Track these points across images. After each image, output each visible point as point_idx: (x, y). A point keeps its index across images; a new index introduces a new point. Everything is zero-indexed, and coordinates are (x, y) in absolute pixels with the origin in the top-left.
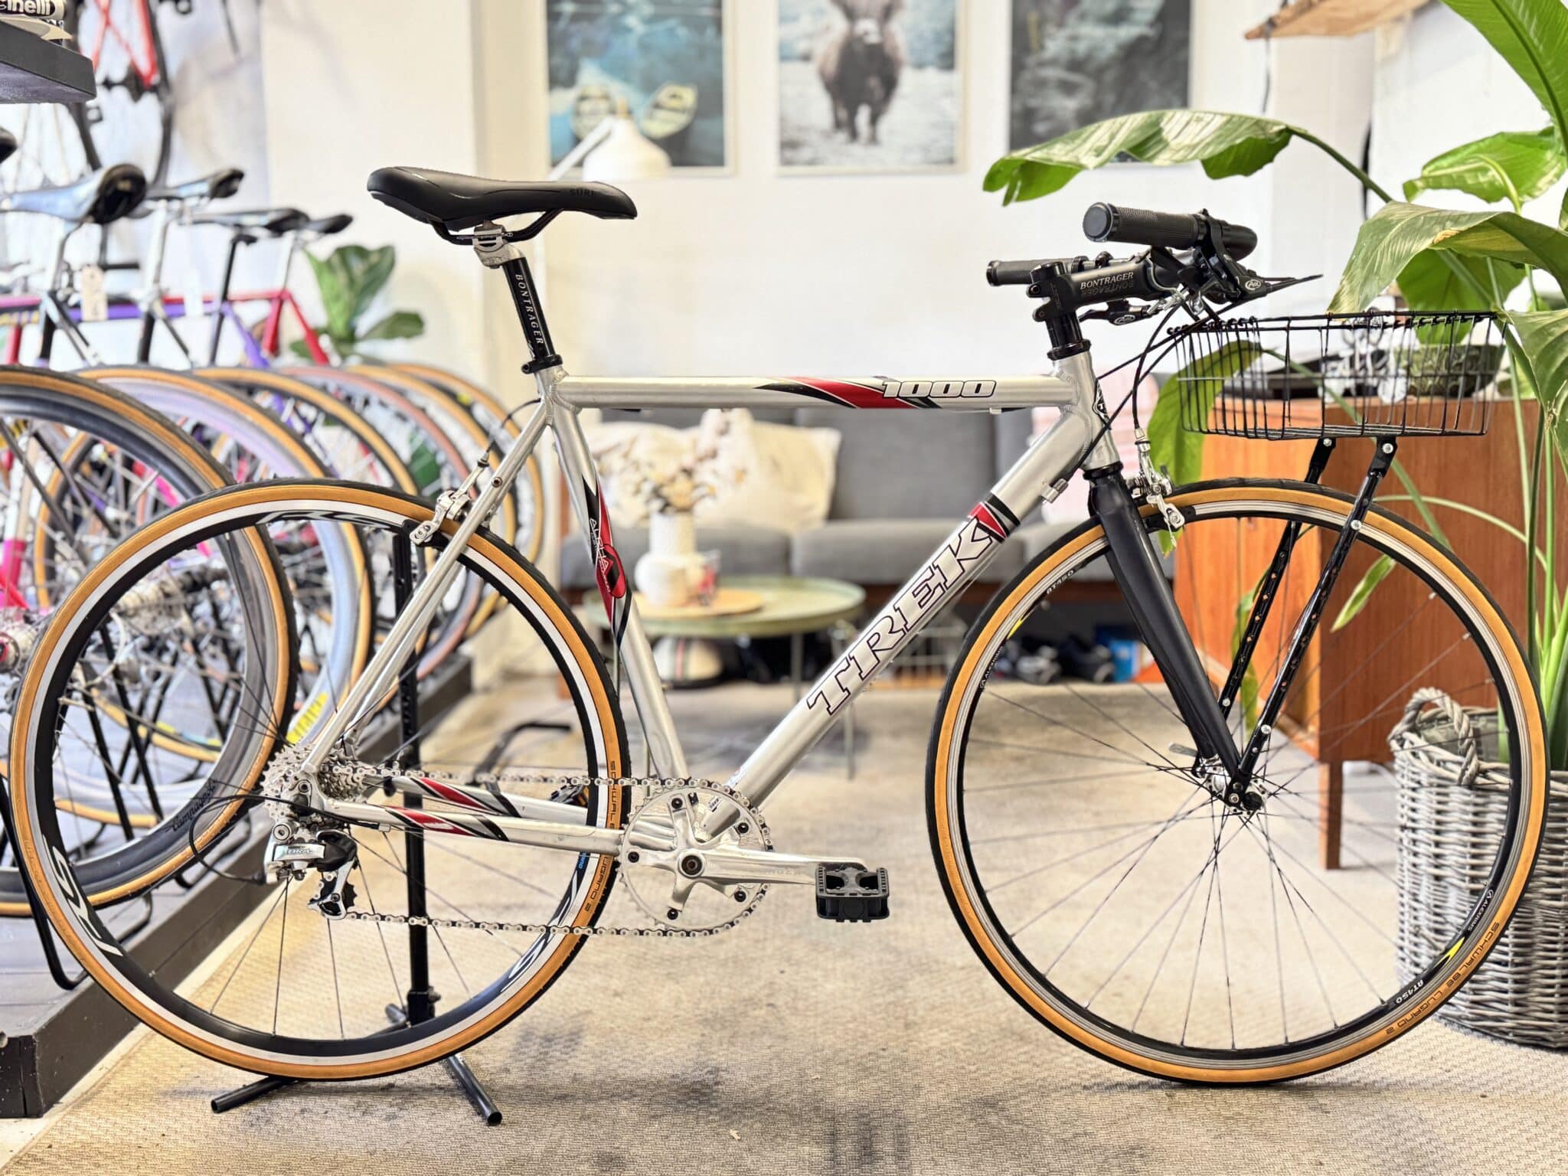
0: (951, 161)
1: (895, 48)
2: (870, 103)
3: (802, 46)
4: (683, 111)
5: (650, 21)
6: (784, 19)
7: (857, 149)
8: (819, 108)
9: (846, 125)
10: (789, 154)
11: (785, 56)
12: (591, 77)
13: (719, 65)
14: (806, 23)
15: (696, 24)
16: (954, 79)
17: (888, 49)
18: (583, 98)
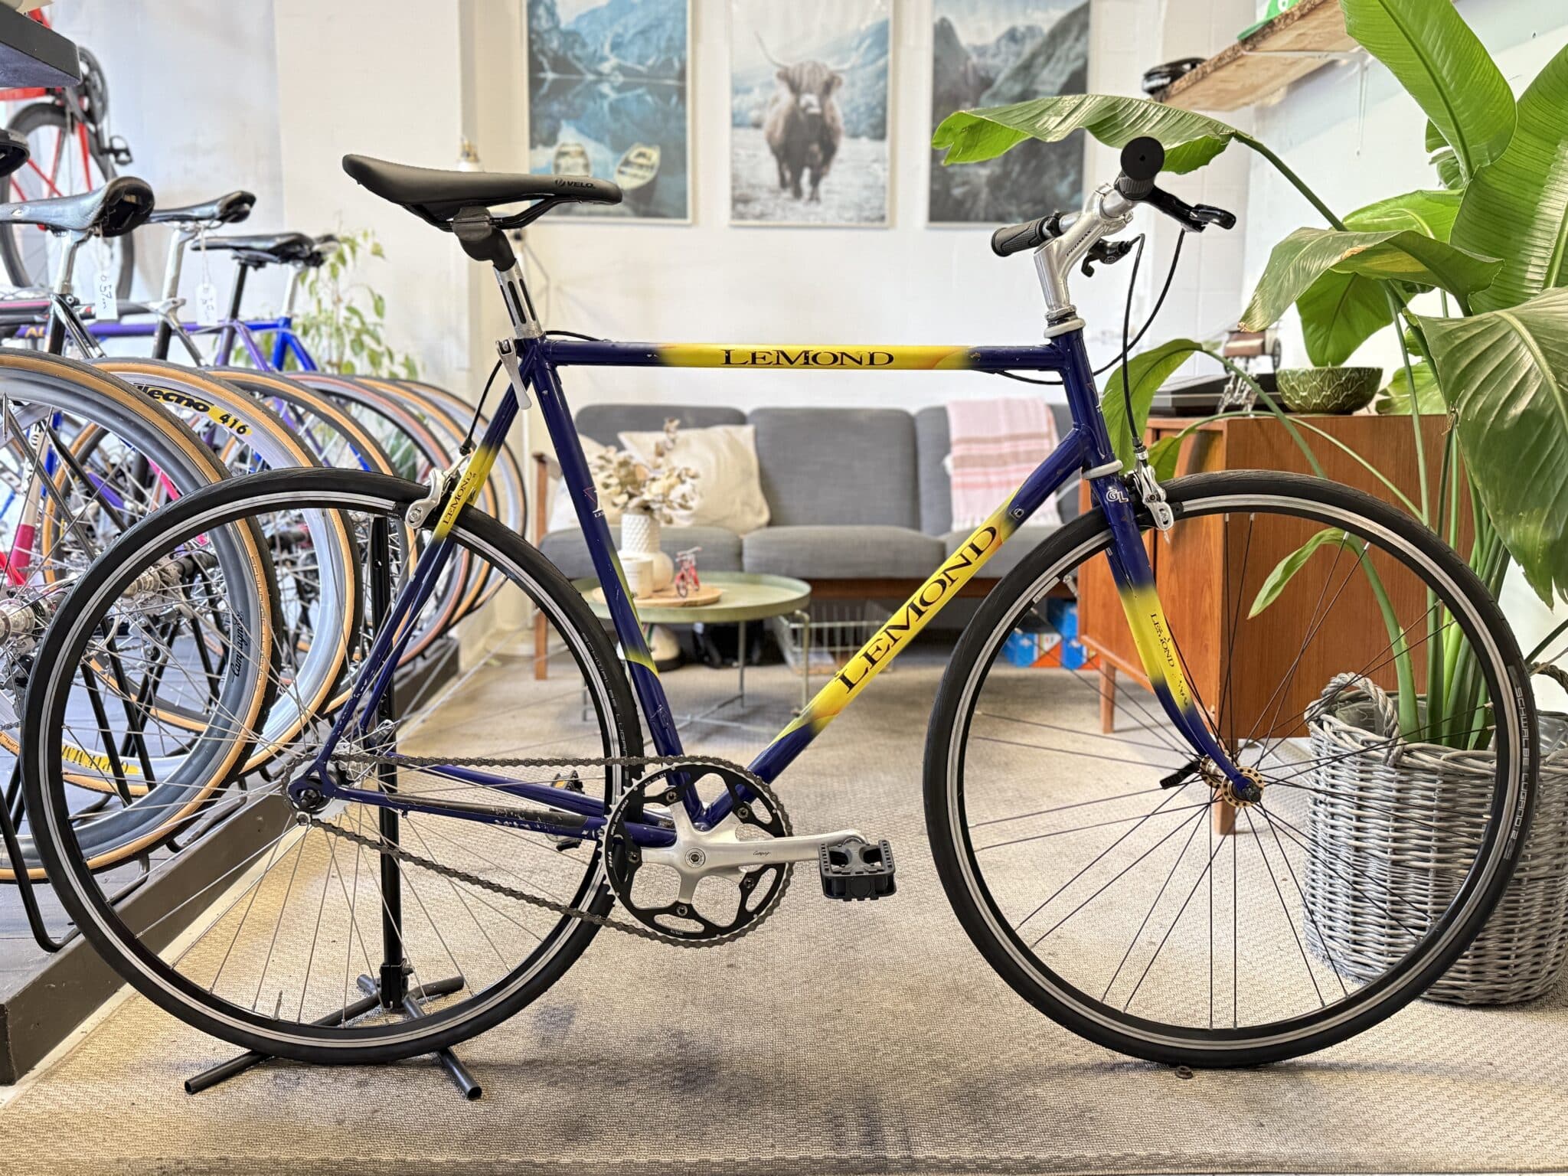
0: (882, 218)
1: (833, 119)
2: (812, 167)
3: (753, 115)
4: (651, 167)
5: (619, 89)
6: (736, 91)
7: (799, 205)
8: (768, 170)
9: (790, 183)
10: (740, 207)
11: (738, 122)
12: (568, 136)
13: (683, 130)
14: (757, 96)
15: (664, 95)
16: (885, 146)
17: (828, 120)
18: (561, 154)
